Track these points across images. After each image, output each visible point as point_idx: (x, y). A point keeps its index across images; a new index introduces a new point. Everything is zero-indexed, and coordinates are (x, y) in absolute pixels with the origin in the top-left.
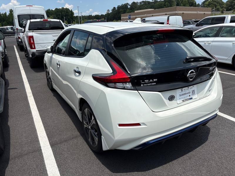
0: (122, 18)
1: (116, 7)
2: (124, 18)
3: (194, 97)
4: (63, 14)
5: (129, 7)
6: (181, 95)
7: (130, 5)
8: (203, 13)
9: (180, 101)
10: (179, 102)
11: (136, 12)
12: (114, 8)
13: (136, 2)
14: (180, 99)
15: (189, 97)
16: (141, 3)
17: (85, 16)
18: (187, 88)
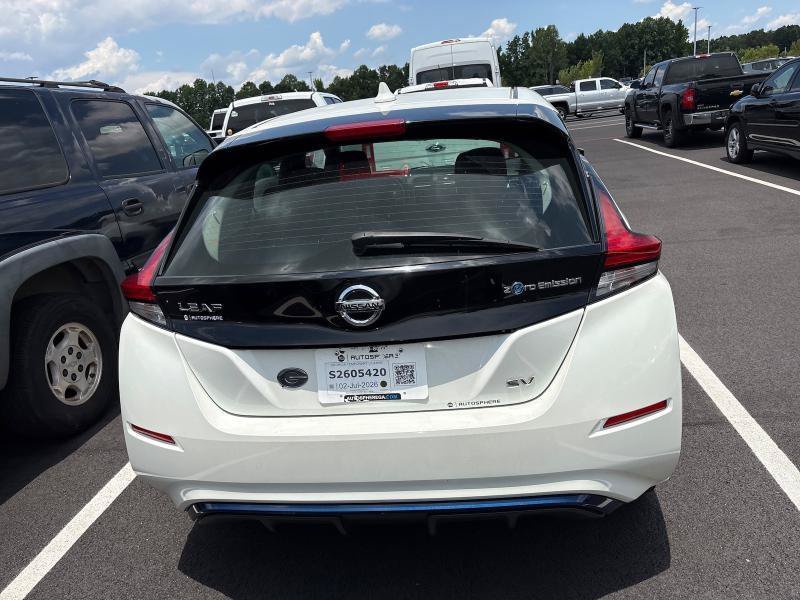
3: (408, 393)
4: (647, 41)
6: (337, 374)
9: (337, 396)
10: (324, 396)
14: (332, 387)
15: (379, 390)
17: (733, 37)
18: (366, 351)
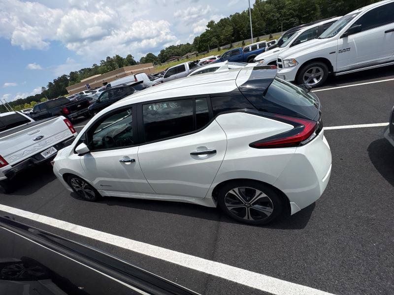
0: (69, 91)
1: (52, 82)
2: (71, 91)
5: (69, 78)
7: (69, 76)
8: (147, 68)
11: (82, 81)
12: (50, 83)
13: (74, 71)
16: (80, 71)
